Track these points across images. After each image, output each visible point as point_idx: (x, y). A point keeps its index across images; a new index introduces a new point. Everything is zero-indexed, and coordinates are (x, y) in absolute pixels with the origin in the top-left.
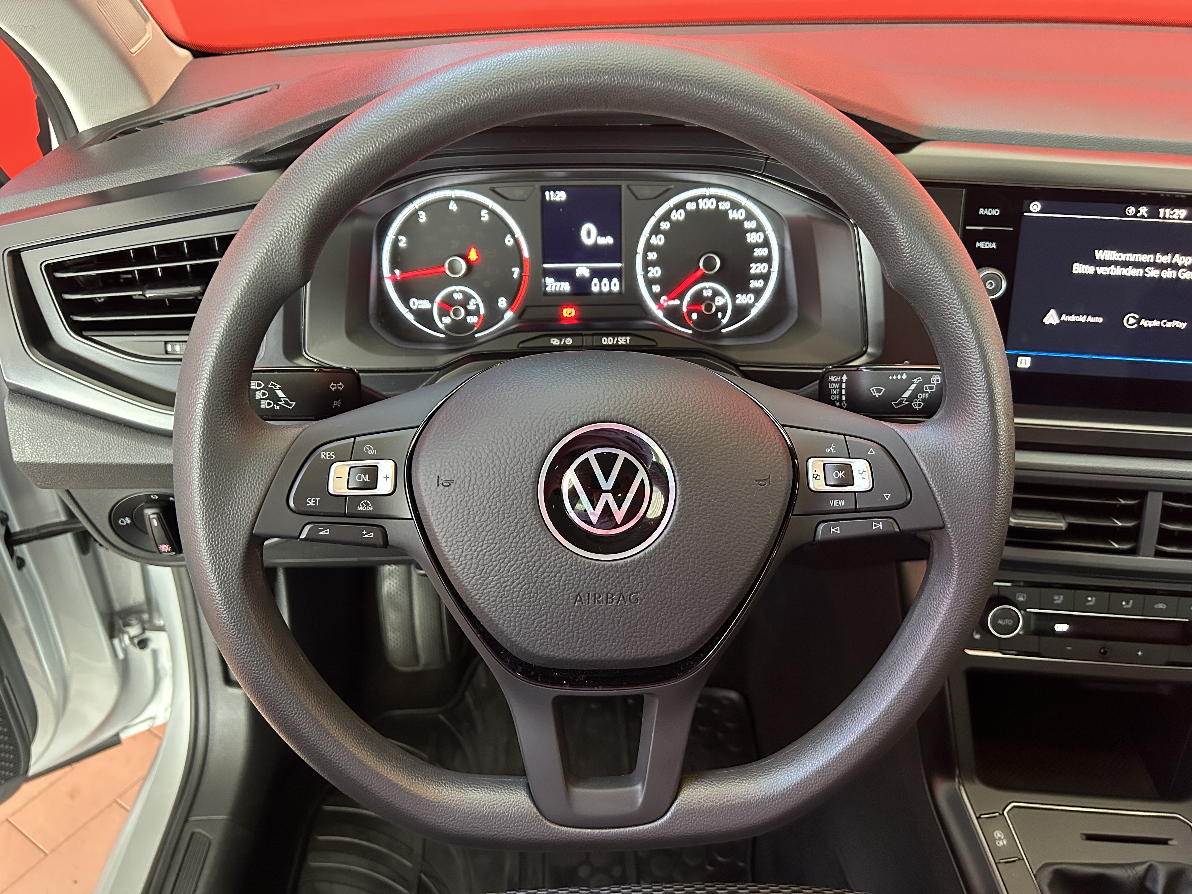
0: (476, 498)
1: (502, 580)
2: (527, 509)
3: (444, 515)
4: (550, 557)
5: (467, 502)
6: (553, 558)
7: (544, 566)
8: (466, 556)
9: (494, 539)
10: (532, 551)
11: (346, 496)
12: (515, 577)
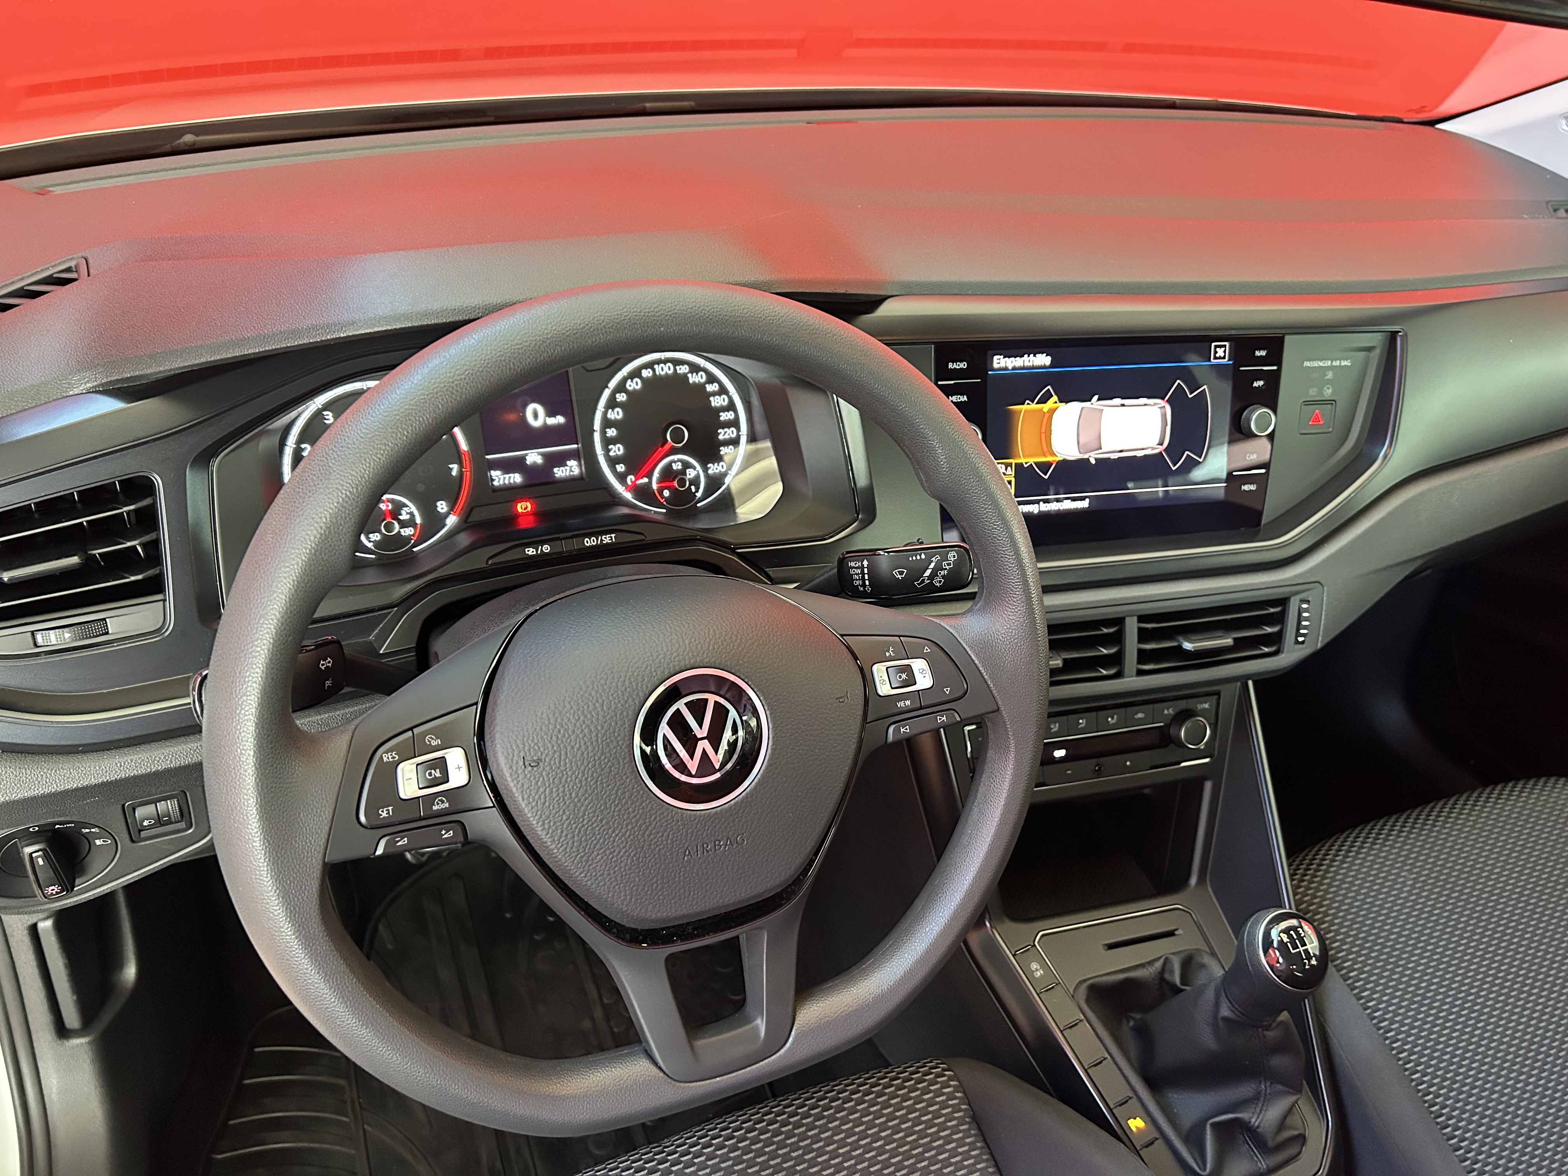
0: (569, 773)
1: (608, 852)
2: (625, 774)
3: (536, 797)
4: (655, 818)
5: (560, 778)
6: (658, 819)
7: (650, 828)
8: (566, 836)
9: (595, 812)
10: (635, 816)
11: (419, 798)
12: (621, 846)
